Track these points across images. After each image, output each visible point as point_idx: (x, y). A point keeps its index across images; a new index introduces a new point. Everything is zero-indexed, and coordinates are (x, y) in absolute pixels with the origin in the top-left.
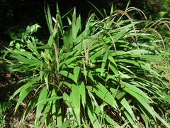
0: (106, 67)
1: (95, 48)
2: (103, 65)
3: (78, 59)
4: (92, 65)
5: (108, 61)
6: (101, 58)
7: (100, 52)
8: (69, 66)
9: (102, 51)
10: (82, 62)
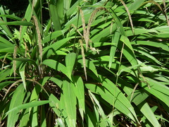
2: (113, 50)
3: (72, 41)
4: (94, 51)
5: (120, 44)
8: (59, 53)
9: (111, 29)
10: (80, 45)
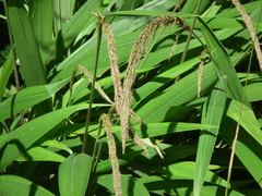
0: (220, 156)
1: (167, 64)
2: (206, 146)
3: (80, 118)
4: (148, 147)
5: (228, 126)
6: (192, 114)
7: (188, 84)
8: (39, 154)
9: (199, 80)
